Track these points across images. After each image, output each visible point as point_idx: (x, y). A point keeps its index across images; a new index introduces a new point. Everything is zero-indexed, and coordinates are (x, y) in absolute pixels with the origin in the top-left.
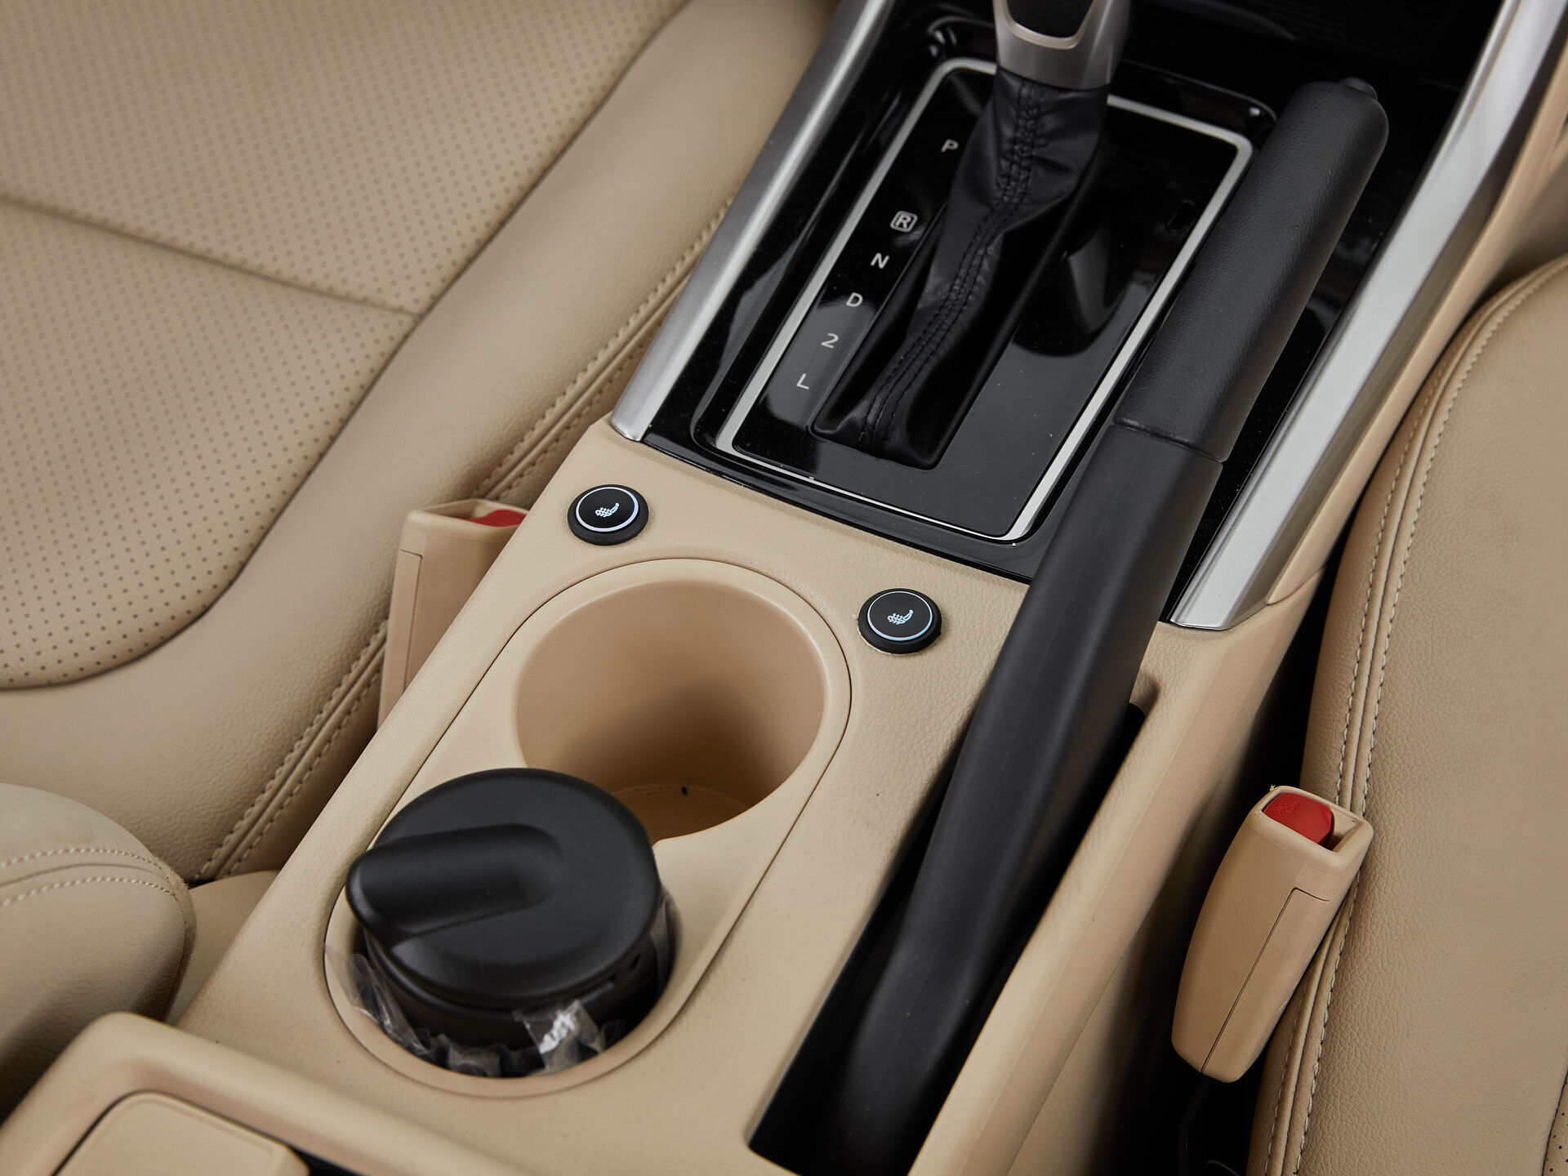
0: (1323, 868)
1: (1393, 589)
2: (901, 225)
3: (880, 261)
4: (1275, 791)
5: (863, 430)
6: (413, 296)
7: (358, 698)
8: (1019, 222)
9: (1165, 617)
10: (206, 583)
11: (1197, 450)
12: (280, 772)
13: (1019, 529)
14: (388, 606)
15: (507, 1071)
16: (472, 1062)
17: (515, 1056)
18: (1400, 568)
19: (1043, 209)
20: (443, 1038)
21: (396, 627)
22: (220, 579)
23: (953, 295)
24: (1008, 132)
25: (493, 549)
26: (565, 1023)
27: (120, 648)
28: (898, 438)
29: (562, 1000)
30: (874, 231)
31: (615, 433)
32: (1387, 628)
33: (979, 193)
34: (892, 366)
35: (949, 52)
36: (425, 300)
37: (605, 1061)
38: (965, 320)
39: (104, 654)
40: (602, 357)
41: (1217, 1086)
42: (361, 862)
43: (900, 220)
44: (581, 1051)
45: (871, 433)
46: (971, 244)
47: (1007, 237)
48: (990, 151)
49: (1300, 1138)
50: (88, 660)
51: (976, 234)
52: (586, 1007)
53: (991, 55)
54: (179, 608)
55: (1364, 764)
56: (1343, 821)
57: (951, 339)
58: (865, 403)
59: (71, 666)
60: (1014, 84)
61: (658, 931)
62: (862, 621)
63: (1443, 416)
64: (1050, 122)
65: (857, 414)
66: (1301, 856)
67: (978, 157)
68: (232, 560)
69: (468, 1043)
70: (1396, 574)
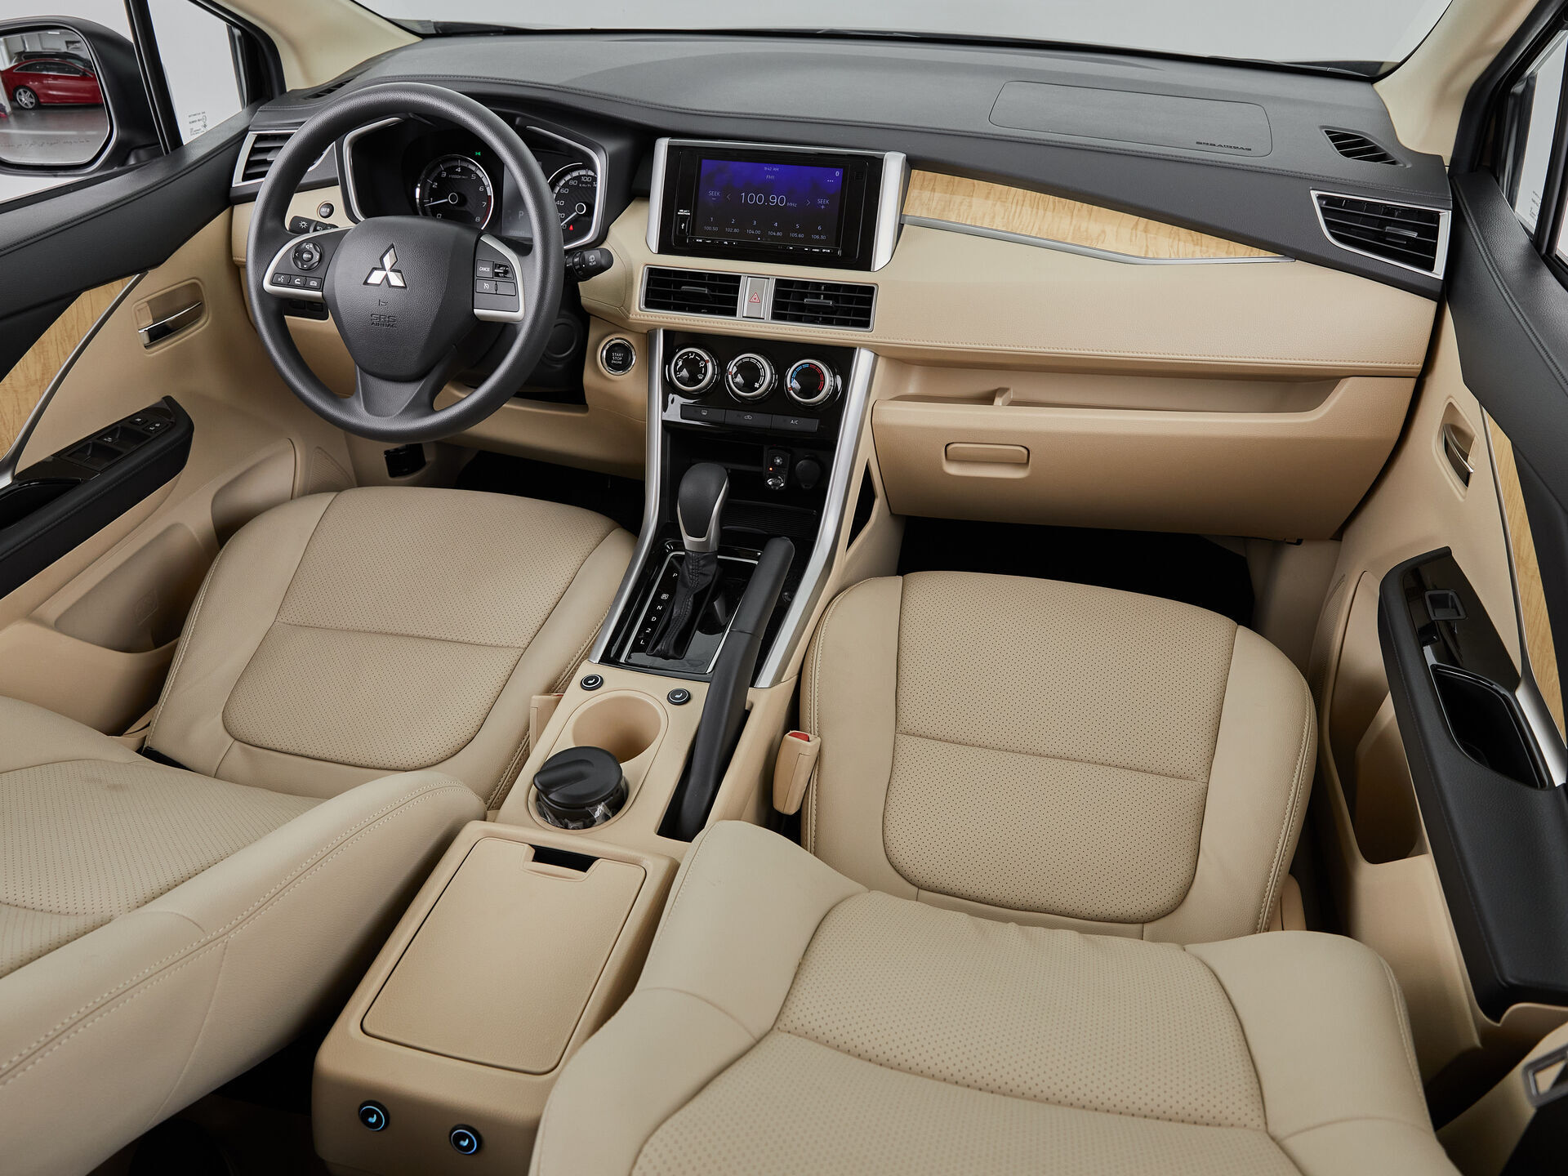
0: (806, 746)
1: (817, 675)
2: (664, 597)
3: (659, 608)
4: (791, 732)
6: (523, 643)
7: (523, 755)
8: (697, 591)
9: (752, 685)
10: (472, 731)
11: (753, 635)
12: (502, 780)
13: (710, 670)
14: (529, 727)
15: (585, 827)
16: (575, 825)
17: (587, 821)
18: (818, 670)
19: (703, 587)
20: (566, 820)
21: (532, 732)
22: (476, 729)
23: (682, 613)
24: (691, 567)
25: (558, 702)
26: (600, 809)
27: (448, 753)
28: (671, 652)
29: (599, 802)
30: (657, 600)
31: (590, 663)
32: (817, 686)
33: (685, 585)
34: (667, 633)
35: (671, 551)
36: (527, 644)
37: (613, 820)
38: (686, 619)
39: (443, 755)
40: (582, 648)
41: (788, 816)
42: (537, 775)
44: (606, 818)
46: (684, 599)
47: (695, 595)
48: (687, 574)
49: (814, 827)
50: (439, 757)
51: (685, 596)
52: (606, 804)
53: (683, 549)
54: (464, 739)
55: (816, 723)
56: (811, 737)
57: (683, 624)
58: (661, 644)
59: (434, 760)
60: (691, 553)
61: (622, 783)
62: (668, 698)
63: (824, 628)
64: (702, 562)
65: (659, 647)
66: (800, 744)
67: (683, 576)
68: (479, 723)
69: (573, 820)
70: (817, 671)
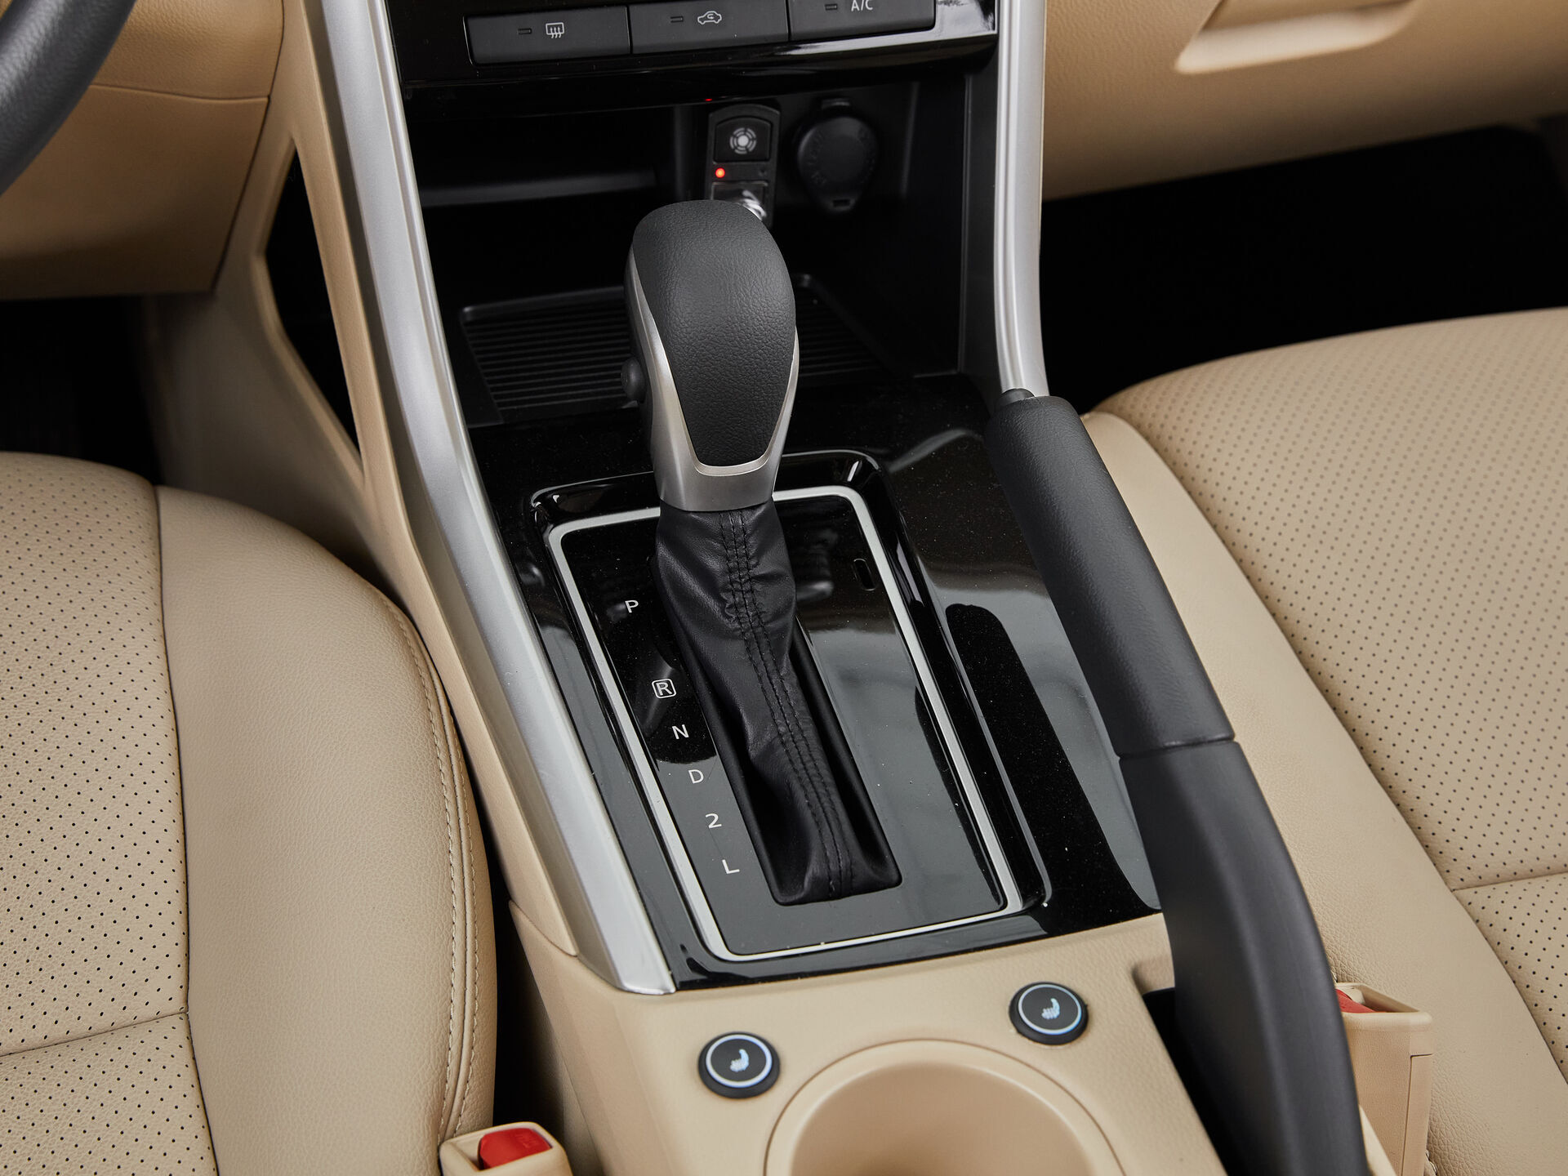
2: (665, 693)
3: (681, 732)
5: (830, 880)
23: (782, 729)
31: (638, 996)
43: (660, 689)
45: (840, 879)
46: (760, 678)
51: (755, 668)
58: (815, 855)
64: (756, 541)
65: (815, 868)
